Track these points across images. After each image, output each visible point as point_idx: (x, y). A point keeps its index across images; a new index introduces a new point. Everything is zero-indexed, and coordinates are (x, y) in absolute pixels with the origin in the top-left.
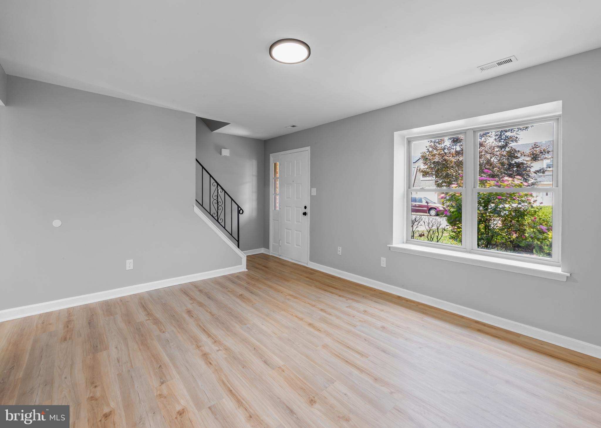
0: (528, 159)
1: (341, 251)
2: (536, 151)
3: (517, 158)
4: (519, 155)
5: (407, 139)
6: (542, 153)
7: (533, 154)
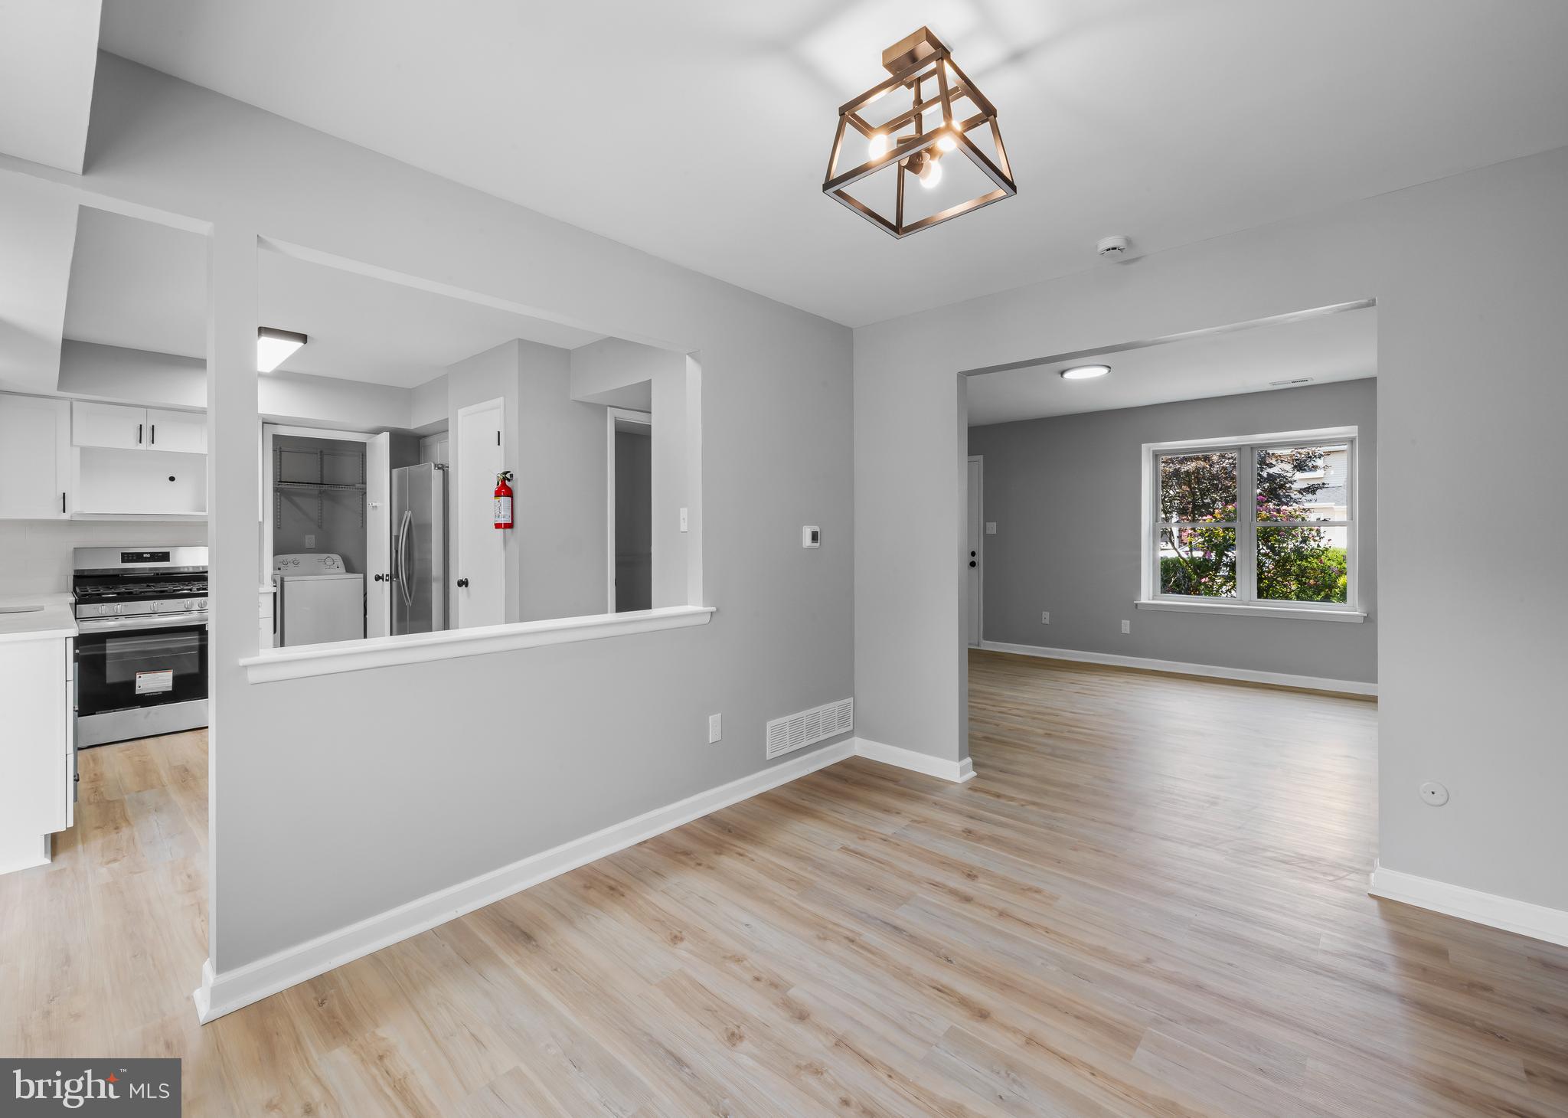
0: (1288, 467)
1: (1048, 618)
2: (1300, 454)
3: (1270, 466)
4: (1274, 462)
5: (1154, 451)
6: (1310, 457)
7: (1296, 460)
